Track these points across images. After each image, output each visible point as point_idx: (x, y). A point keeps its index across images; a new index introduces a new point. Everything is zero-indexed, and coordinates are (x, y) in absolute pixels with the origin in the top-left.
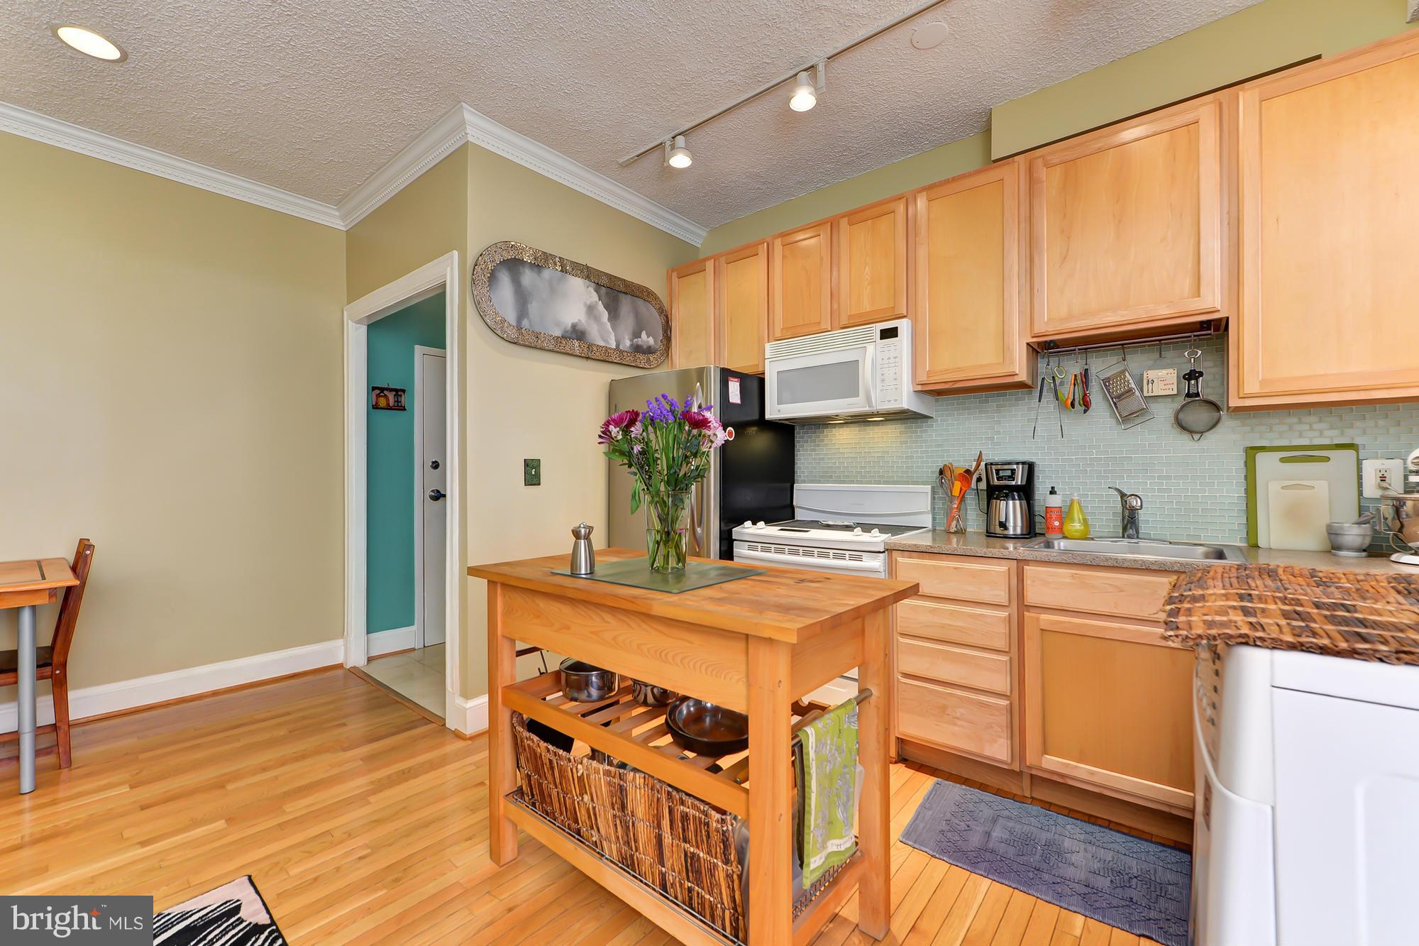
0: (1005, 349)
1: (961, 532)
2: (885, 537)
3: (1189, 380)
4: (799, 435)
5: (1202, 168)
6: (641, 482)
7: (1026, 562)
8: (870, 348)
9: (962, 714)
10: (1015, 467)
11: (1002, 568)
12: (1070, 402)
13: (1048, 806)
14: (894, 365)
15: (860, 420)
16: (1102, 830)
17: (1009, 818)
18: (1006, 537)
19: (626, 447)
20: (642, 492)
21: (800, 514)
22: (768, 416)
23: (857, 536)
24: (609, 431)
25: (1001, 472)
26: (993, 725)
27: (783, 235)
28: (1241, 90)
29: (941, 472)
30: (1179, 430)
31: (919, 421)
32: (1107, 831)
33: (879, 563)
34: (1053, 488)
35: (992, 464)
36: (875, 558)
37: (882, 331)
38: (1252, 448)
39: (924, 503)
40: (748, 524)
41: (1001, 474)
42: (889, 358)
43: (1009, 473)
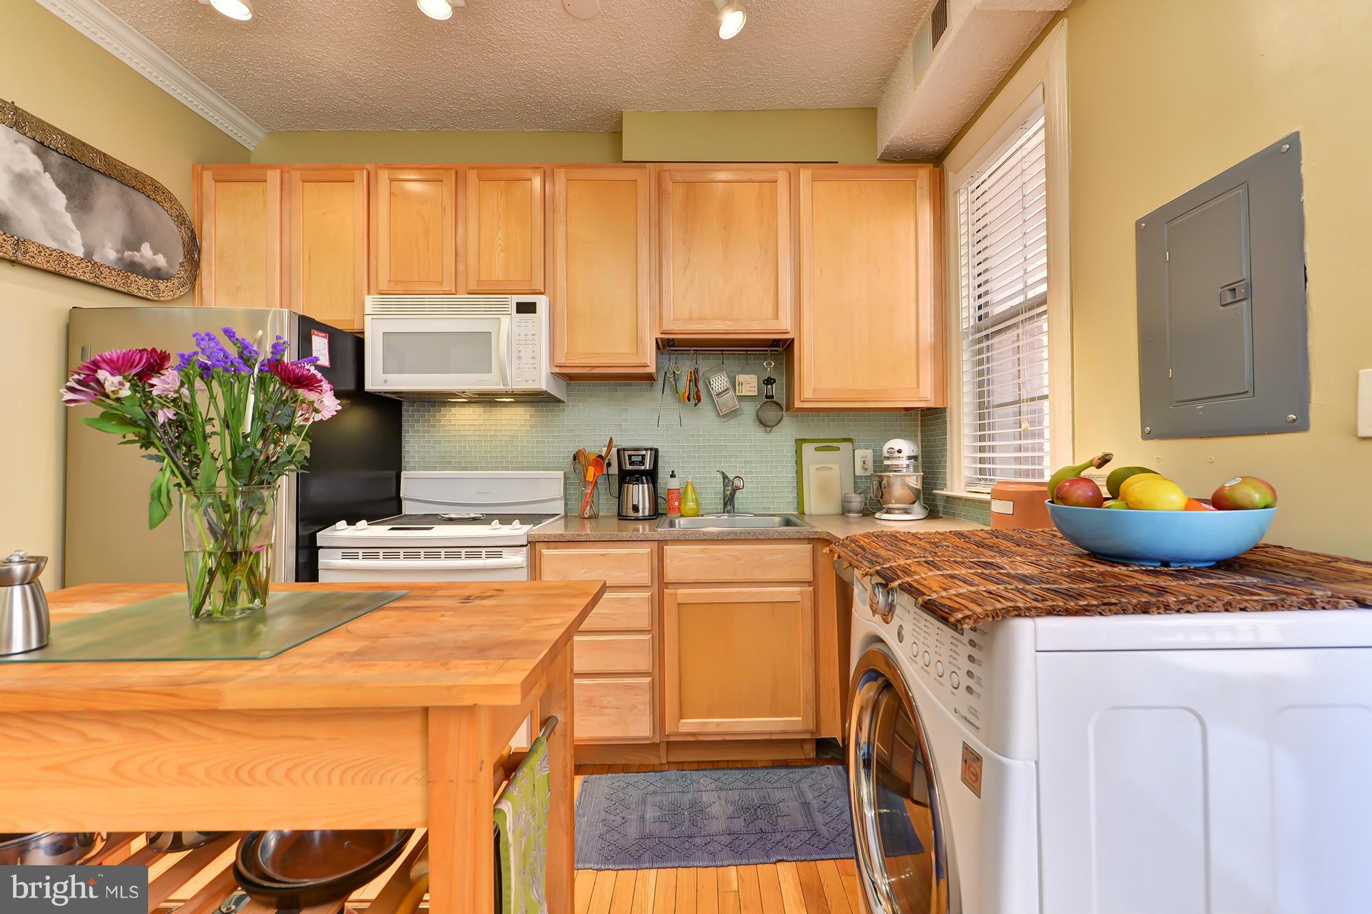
0: (637, 341)
1: (594, 517)
2: (526, 528)
3: (767, 384)
4: (407, 412)
5: (779, 218)
6: (172, 471)
7: (666, 542)
8: (505, 321)
9: (609, 702)
10: (644, 452)
11: (644, 550)
12: (687, 395)
13: (681, 766)
14: (532, 342)
15: (487, 399)
16: (726, 772)
17: (655, 793)
18: (637, 519)
19: (139, 413)
20: (174, 490)
21: (408, 508)
22: (370, 386)
23: (495, 530)
24: (98, 382)
25: (633, 457)
26: (637, 705)
27: (391, 167)
28: (802, 168)
29: (575, 458)
30: (758, 423)
31: (551, 404)
32: (728, 771)
33: (522, 559)
34: (673, 472)
35: (624, 450)
36: (518, 553)
37: (518, 304)
38: (800, 440)
39: (557, 490)
40: (342, 524)
41: (634, 459)
42: (526, 335)
43: (640, 458)
